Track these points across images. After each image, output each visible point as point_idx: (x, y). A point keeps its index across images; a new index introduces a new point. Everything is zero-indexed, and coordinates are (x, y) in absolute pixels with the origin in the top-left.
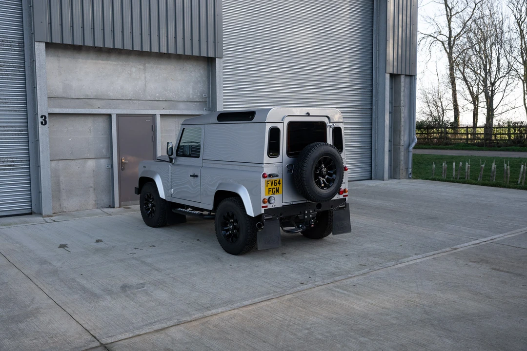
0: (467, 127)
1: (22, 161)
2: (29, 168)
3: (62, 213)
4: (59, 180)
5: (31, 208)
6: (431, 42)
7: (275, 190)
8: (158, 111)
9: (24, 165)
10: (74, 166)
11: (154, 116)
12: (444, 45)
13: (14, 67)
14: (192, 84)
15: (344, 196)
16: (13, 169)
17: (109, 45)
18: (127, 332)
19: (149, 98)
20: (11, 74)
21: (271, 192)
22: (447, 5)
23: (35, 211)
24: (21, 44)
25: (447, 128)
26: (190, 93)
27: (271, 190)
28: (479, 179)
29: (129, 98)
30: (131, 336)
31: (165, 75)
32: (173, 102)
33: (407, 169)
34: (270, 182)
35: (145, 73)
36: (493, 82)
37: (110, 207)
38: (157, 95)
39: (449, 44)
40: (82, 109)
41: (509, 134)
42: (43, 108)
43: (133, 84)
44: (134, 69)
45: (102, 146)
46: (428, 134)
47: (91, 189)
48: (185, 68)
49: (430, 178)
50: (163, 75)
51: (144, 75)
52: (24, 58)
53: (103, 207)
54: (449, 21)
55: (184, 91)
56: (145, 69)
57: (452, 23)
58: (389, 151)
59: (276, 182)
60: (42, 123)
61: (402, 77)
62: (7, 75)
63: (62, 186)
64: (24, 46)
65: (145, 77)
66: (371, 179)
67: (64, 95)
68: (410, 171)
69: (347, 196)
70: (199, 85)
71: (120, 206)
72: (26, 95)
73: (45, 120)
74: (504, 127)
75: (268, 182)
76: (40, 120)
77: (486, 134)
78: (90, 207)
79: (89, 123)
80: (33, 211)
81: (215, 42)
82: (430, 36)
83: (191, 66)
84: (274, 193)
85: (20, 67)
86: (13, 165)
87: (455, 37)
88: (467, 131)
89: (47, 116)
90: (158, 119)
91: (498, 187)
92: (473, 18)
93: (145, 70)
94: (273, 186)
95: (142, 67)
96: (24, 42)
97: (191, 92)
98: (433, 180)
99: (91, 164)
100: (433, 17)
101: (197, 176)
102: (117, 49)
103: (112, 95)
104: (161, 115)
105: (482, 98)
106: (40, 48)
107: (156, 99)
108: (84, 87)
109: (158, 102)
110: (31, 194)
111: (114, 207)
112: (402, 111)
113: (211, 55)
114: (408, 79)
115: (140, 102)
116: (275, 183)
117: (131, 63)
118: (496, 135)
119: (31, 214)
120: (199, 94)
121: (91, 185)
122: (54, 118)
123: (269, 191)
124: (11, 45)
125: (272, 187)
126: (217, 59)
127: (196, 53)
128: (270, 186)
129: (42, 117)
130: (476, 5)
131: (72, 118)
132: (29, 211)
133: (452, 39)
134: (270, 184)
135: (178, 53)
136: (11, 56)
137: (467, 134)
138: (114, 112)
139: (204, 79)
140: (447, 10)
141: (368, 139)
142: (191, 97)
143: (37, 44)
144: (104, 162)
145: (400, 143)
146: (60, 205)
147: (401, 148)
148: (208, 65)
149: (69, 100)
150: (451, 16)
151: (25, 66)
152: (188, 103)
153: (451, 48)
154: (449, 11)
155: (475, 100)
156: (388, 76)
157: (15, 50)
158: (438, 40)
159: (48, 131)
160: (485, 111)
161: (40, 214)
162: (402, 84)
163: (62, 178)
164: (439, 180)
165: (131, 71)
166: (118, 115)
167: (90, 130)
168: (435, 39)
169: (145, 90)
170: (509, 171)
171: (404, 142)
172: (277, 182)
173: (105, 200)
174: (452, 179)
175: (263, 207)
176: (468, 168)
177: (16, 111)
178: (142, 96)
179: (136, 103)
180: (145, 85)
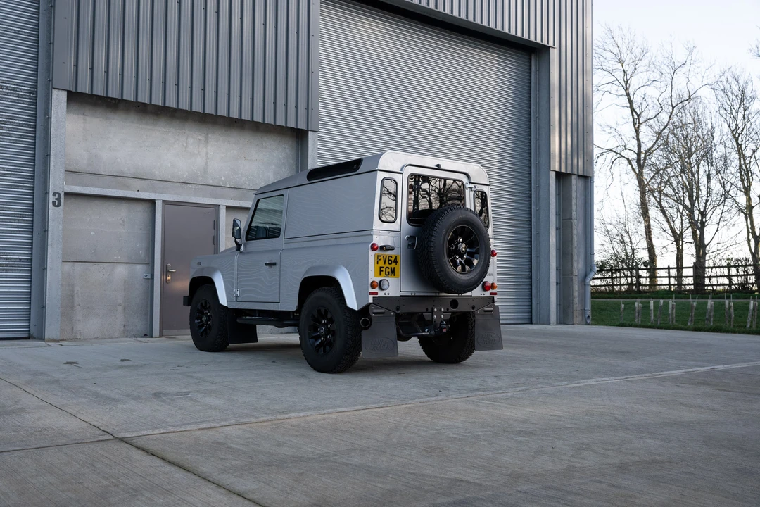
0: (669, 268)
1: (20, 259)
2: (31, 270)
3: (74, 339)
4: (73, 291)
5: (29, 331)
6: (613, 159)
7: (389, 270)
8: (223, 200)
9: (24, 266)
10: (97, 273)
11: (217, 207)
12: (630, 164)
13: (20, 125)
14: (273, 167)
15: (491, 294)
16: (7, 271)
17: (157, 101)
18: (156, 428)
19: (211, 182)
20: (15, 134)
21: (383, 273)
22: (633, 110)
23: (35, 335)
24: (33, 94)
25: (640, 269)
26: (270, 179)
27: (384, 269)
28: (689, 324)
29: (181, 181)
30: (162, 432)
31: (235, 151)
32: (245, 191)
33: (583, 311)
35: (206, 147)
36: (702, 210)
37: (146, 336)
38: (223, 179)
39: (638, 160)
40: (113, 191)
41: (729, 277)
42: (58, 182)
43: (189, 161)
44: (191, 141)
45: (139, 246)
46: (612, 278)
47: (120, 309)
48: (264, 144)
49: (618, 323)
50: (232, 152)
51: (205, 149)
52: (36, 114)
53: (135, 336)
54: (637, 131)
55: (261, 176)
56: (207, 141)
57: (640, 134)
58: (557, 283)
59: (390, 258)
60: (54, 203)
61: (573, 177)
62: (9, 135)
63: (77, 300)
64: (36, 97)
65: (207, 153)
66: (531, 323)
67: (89, 170)
68: (588, 313)
69: (495, 294)
70: (284, 170)
71: (161, 335)
72: (34, 165)
73: (59, 199)
74: (722, 267)
75: (380, 258)
76: (52, 199)
77: (696, 276)
78: (117, 334)
79: (122, 211)
80: (32, 333)
81: (307, 109)
82: (611, 150)
83: (273, 142)
84: (387, 275)
85: (29, 126)
86: (7, 265)
87: (646, 152)
88: (669, 273)
89: (62, 194)
90: (223, 211)
91: (718, 332)
92: (670, 126)
93: (208, 143)
94: (387, 265)
95: (202, 138)
96: (37, 92)
97: (272, 178)
98: (622, 326)
99: (121, 271)
100: (614, 126)
101: (274, 264)
102: (168, 108)
103: (157, 174)
104: (228, 208)
105: (688, 236)
106: (59, 98)
107: (221, 184)
108: (119, 160)
109: (223, 189)
110: (30, 309)
111: (152, 337)
112: (574, 226)
113: (302, 126)
114: (581, 183)
115: (197, 187)
116: (389, 260)
117: (187, 132)
118: (710, 277)
119: (27, 338)
121: (120, 301)
122: (72, 201)
123: (381, 271)
124: (19, 94)
125: (385, 266)
126: (310, 133)
127: (280, 122)
128: (381, 264)
129: (54, 194)
130: (673, 108)
131: (97, 203)
132: (26, 335)
133: (643, 156)
134: (382, 261)
135: (255, 120)
136: (17, 109)
137: (669, 277)
138: (159, 197)
139: (291, 161)
140: (633, 116)
141: (526, 264)
143: (55, 92)
144: (140, 270)
145: (572, 274)
146: (73, 328)
147: (574, 278)
148: (297, 143)
149: (96, 177)
150: (639, 123)
151: (35, 126)
153: (641, 167)
154: (636, 117)
155: (678, 238)
156: (553, 175)
157: (23, 102)
158: (623, 157)
159: (62, 216)
160: (694, 251)
161: (42, 338)
162: (574, 188)
163: (77, 288)
164: (631, 326)
165: (187, 143)
166: (165, 202)
167: (123, 221)
168: (619, 155)
169: (205, 171)
170: (732, 310)
171: (579, 271)
172: (393, 259)
173: (139, 324)
174: (649, 324)
175: (371, 293)
176: (673, 308)
177: (18, 187)
178: (201, 178)
179: (192, 188)
180: (206, 164)
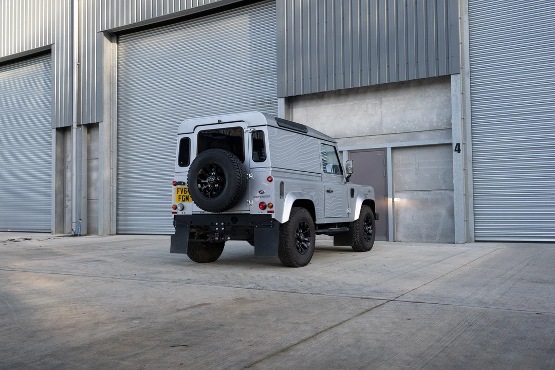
7: (185, 197)
8: (389, 144)
11: (385, 149)
14: (436, 110)
15: (269, 212)
19: (385, 132)
21: (181, 200)
26: (434, 121)
27: (181, 197)
29: (365, 135)
31: (403, 106)
32: (413, 133)
34: (180, 190)
35: (381, 108)
38: (394, 128)
43: (369, 120)
44: (370, 106)
50: (400, 106)
51: (380, 110)
55: (425, 119)
56: (381, 104)
65: (382, 112)
69: (273, 212)
70: (446, 110)
75: (178, 190)
83: (434, 91)
84: (183, 201)
90: (389, 152)
93: (382, 104)
94: (183, 194)
95: (377, 102)
97: (435, 118)
103: (349, 133)
104: (393, 149)
107: (393, 132)
109: (395, 135)
115: (376, 137)
116: (185, 191)
117: (367, 101)
120: (445, 121)
123: (179, 198)
125: (182, 195)
126: (450, 76)
134: (180, 192)
138: (346, 149)
142: (435, 125)
152: (432, 132)
165: (367, 108)
166: (350, 152)
169: (381, 124)
175: (173, 213)
178: (377, 131)
179: (372, 138)
180: (381, 119)
